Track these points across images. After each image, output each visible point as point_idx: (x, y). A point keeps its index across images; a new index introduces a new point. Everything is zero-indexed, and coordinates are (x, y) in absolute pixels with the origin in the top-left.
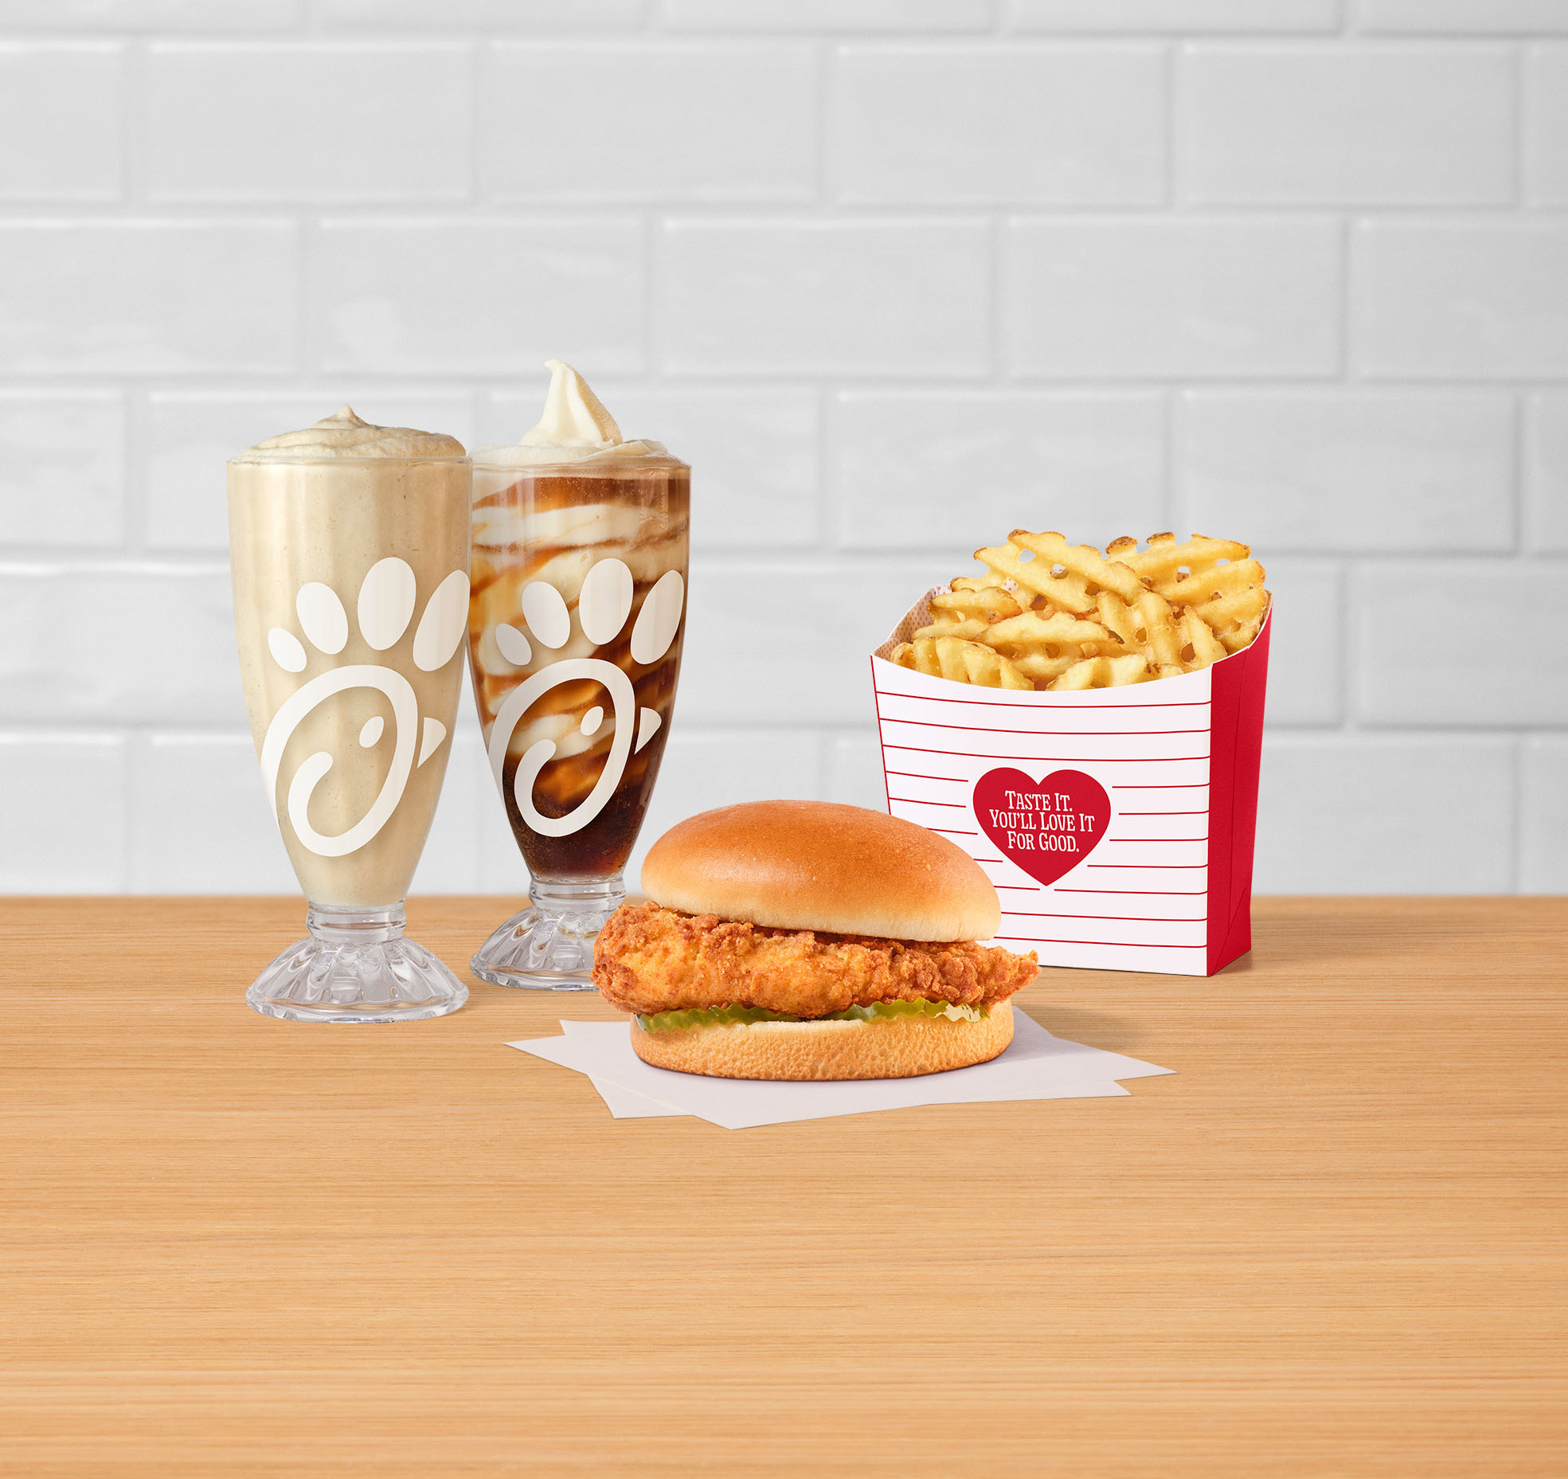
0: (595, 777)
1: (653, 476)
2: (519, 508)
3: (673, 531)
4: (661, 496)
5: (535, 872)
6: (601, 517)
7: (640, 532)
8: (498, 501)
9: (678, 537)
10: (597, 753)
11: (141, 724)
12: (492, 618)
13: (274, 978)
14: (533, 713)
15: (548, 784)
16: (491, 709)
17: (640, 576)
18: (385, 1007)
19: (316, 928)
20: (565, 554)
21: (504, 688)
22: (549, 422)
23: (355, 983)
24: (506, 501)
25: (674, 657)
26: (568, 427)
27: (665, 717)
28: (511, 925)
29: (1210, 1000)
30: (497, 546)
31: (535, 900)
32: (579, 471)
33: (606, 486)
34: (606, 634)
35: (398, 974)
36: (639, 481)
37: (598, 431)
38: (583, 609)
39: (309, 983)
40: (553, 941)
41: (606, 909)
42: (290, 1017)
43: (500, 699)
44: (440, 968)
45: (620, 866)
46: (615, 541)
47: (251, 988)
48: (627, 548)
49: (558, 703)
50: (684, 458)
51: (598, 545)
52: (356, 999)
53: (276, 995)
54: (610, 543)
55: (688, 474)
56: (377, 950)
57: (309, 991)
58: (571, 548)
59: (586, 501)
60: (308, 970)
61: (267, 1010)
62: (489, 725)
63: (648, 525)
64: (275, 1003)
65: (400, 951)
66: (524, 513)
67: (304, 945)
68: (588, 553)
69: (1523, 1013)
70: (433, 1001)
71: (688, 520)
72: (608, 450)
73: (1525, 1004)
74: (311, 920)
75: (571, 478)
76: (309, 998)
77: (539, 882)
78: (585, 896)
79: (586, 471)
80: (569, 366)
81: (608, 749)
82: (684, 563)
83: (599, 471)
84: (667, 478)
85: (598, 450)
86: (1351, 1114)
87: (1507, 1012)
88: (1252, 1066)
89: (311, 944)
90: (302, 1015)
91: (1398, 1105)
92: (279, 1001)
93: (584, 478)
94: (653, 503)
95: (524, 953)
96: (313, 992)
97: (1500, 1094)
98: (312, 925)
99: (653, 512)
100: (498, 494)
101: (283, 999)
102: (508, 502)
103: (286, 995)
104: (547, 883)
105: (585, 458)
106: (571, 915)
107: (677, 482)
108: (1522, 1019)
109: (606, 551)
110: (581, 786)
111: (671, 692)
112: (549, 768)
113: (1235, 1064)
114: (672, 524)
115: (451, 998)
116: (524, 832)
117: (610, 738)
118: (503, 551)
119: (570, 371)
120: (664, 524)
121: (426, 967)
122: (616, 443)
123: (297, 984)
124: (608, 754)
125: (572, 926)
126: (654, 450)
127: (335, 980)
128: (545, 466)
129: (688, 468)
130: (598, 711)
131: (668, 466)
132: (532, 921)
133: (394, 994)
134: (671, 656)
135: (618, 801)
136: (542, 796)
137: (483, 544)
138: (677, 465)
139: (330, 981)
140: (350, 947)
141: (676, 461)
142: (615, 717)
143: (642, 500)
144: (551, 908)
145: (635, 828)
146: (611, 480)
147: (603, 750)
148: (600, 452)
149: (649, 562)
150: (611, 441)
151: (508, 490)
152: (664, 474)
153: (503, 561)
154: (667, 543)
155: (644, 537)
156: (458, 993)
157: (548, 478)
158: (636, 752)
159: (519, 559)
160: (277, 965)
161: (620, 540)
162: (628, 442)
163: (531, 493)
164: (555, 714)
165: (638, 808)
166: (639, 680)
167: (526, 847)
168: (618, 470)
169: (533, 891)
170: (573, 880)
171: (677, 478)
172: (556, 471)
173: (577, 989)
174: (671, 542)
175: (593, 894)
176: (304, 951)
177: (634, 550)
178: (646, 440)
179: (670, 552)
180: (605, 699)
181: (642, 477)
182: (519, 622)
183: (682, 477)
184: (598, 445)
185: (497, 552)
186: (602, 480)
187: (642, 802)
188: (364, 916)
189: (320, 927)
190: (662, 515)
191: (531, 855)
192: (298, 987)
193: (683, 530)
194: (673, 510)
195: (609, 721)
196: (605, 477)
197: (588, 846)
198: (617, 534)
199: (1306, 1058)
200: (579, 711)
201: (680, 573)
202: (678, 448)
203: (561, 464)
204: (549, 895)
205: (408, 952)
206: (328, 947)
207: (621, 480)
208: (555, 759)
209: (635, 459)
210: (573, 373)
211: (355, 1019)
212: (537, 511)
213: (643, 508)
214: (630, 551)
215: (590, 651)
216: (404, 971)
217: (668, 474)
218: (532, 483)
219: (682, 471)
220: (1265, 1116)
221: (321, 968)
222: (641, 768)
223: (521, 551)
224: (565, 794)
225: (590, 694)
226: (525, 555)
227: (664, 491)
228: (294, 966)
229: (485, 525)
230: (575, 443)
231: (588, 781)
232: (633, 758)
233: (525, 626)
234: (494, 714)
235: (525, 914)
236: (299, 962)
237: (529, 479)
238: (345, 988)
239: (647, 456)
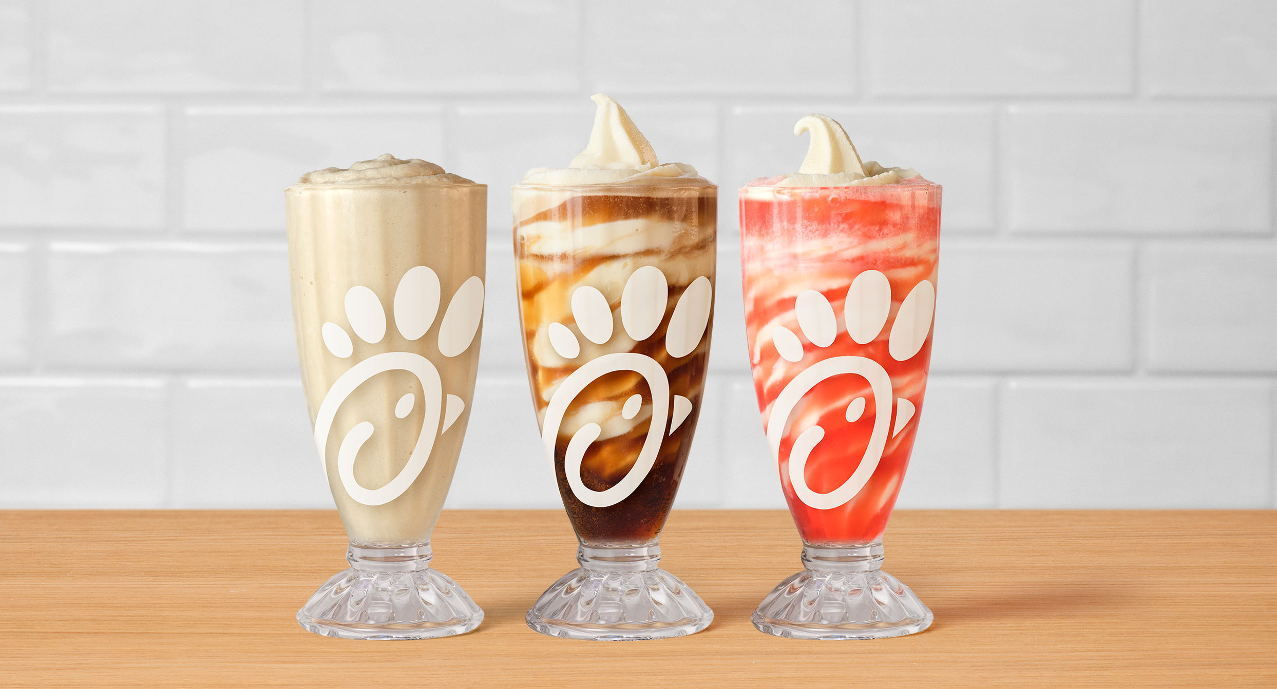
0: (634, 456)
1: (685, 195)
2: (568, 223)
3: (702, 242)
4: (692, 212)
5: (583, 537)
6: (639, 231)
7: (674, 243)
8: (551, 216)
9: (707, 248)
10: (636, 435)
11: (179, 371)
12: (545, 318)
13: (319, 602)
14: (580, 400)
15: (594, 462)
16: (545, 396)
17: (674, 281)
18: (414, 626)
19: (354, 560)
20: (608, 262)
21: (556, 379)
22: (595, 147)
23: (388, 607)
24: (557, 216)
25: (703, 351)
26: (611, 152)
27: (695, 404)
28: (562, 583)
29: (990, 584)
30: (549, 256)
31: (582, 562)
32: (621, 190)
33: (644, 203)
34: (645, 332)
35: (424, 598)
36: (672, 199)
37: (637, 154)
38: (624, 310)
39: (349, 607)
40: (598, 599)
41: (645, 570)
42: (333, 635)
43: (553, 388)
44: (460, 594)
45: (656, 533)
46: (652, 251)
47: (300, 611)
48: (663, 257)
49: (602, 392)
50: (712, 179)
51: (637, 254)
52: (389, 620)
53: (321, 617)
54: (648, 252)
55: (716, 193)
56: (407, 579)
57: (349, 613)
58: (613, 257)
59: (627, 216)
60: (348, 596)
61: (313, 628)
62: (543, 410)
63: (681, 237)
64: (320, 623)
65: (426, 579)
66: (573, 227)
67: (345, 575)
68: (629, 262)
69: (1214, 593)
70: (454, 621)
71: (715, 233)
72: (646, 172)
73: (1215, 587)
74: (351, 554)
75: (614, 196)
76: (349, 619)
77: (586, 546)
78: (626, 559)
79: (627, 190)
80: (612, 99)
81: (645, 432)
82: (712, 269)
83: (638, 190)
84: (697, 196)
85: (637, 172)
86: (1090, 666)
87: (1202, 593)
88: (1019, 632)
89: (351, 574)
90: (342, 633)
91: (1124, 659)
92: (324, 622)
93: (626, 196)
94: (685, 218)
95: (573, 607)
96: (353, 614)
97: (1197, 652)
98: (351, 558)
99: (685, 225)
100: (550, 211)
101: (327, 620)
102: (560, 217)
103: (330, 616)
104: (593, 548)
105: (626, 179)
106: (614, 575)
107: (705, 199)
108: (1212, 598)
109: (644, 259)
110: (623, 464)
111: (701, 382)
112: (594, 448)
113: (1007, 630)
114: (702, 237)
115: (469, 619)
116: (573, 503)
117: (648, 421)
118: (554, 260)
119: (613, 104)
120: (695, 236)
121: (448, 593)
122: (653, 166)
123: (339, 607)
124: (645, 435)
125: (615, 584)
126: (686, 172)
127: (370, 603)
128: (592, 186)
129: (715, 188)
130: (637, 399)
131: (698, 186)
132: (580, 581)
133: (422, 616)
134: (700, 351)
135: (655, 476)
136: (589, 472)
137: (538, 254)
138: (706, 185)
139: (367, 605)
140: (384, 575)
141: (705, 181)
142: (652, 403)
143: (676, 216)
144: (597, 569)
145: (668, 499)
146: (649, 198)
147: (641, 432)
148: (639, 174)
149: (681, 269)
150: (649, 164)
151: (559, 206)
152: (694, 193)
153: (554, 269)
154: (697, 253)
155: (678, 247)
156: (475, 615)
157: (595, 196)
158: (670, 434)
159: (568, 267)
160: (322, 592)
161: (656, 250)
162: (663, 165)
163: (579, 209)
164: (600, 400)
165: (672, 481)
166: (673, 372)
167: (575, 516)
168: (654, 189)
169: (581, 554)
170: (616, 545)
171: (706, 196)
172: (601, 190)
173: (620, 639)
174: (701, 251)
175: (633, 557)
176: (344, 580)
177: (669, 258)
178: (679, 163)
179: (700, 260)
180: (643, 388)
181: (675, 196)
182: (569, 321)
183: (710, 196)
184: (637, 168)
185: (550, 261)
186: (641, 198)
187: (675, 477)
188: (396, 550)
189: (358, 560)
190: (693, 229)
191: (579, 523)
192: (339, 611)
193: (711, 242)
194: (702, 224)
195: (647, 407)
196: (643, 195)
197: (629, 515)
198: (654, 245)
199: (1058, 626)
200: (621, 398)
201: (709, 278)
202: (706, 171)
203: (606, 184)
204: (595, 558)
205: (433, 581)
206: (365, 575)
207: (657, 198)
208: (601, 439)
209: (668, 180)
210: (616, 105)
211: (388, 637)
212: (584, 225)
213: (676, 223)
214: (666, 259)
215: (630, 346)
216: (430, 597)
217: (698, 193)
218: (580, 202)
219: (710, 190)
220: (1028, 667)
221: (359, 593)
222: (674, 448)
223: (571, 260)
224: (609, 470)
225: (631, 383)
226: (574, 263)
227: (695, 208)
228: (336, 593)
229: (539, 237)
230: (616, 166)
231: (629, 459)
232: (667, 439)
233: (574, 324)
234: (547, 401)
235: (574, 575)
236: (340, 589)
237: (578, 197)
238: (380, 610)
239: (680, 177)
